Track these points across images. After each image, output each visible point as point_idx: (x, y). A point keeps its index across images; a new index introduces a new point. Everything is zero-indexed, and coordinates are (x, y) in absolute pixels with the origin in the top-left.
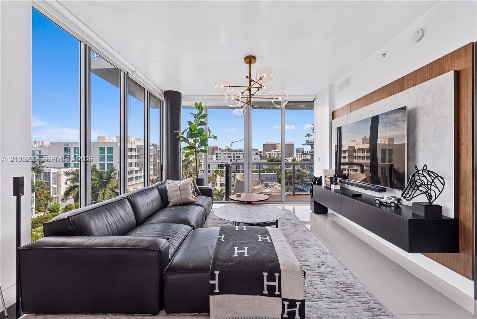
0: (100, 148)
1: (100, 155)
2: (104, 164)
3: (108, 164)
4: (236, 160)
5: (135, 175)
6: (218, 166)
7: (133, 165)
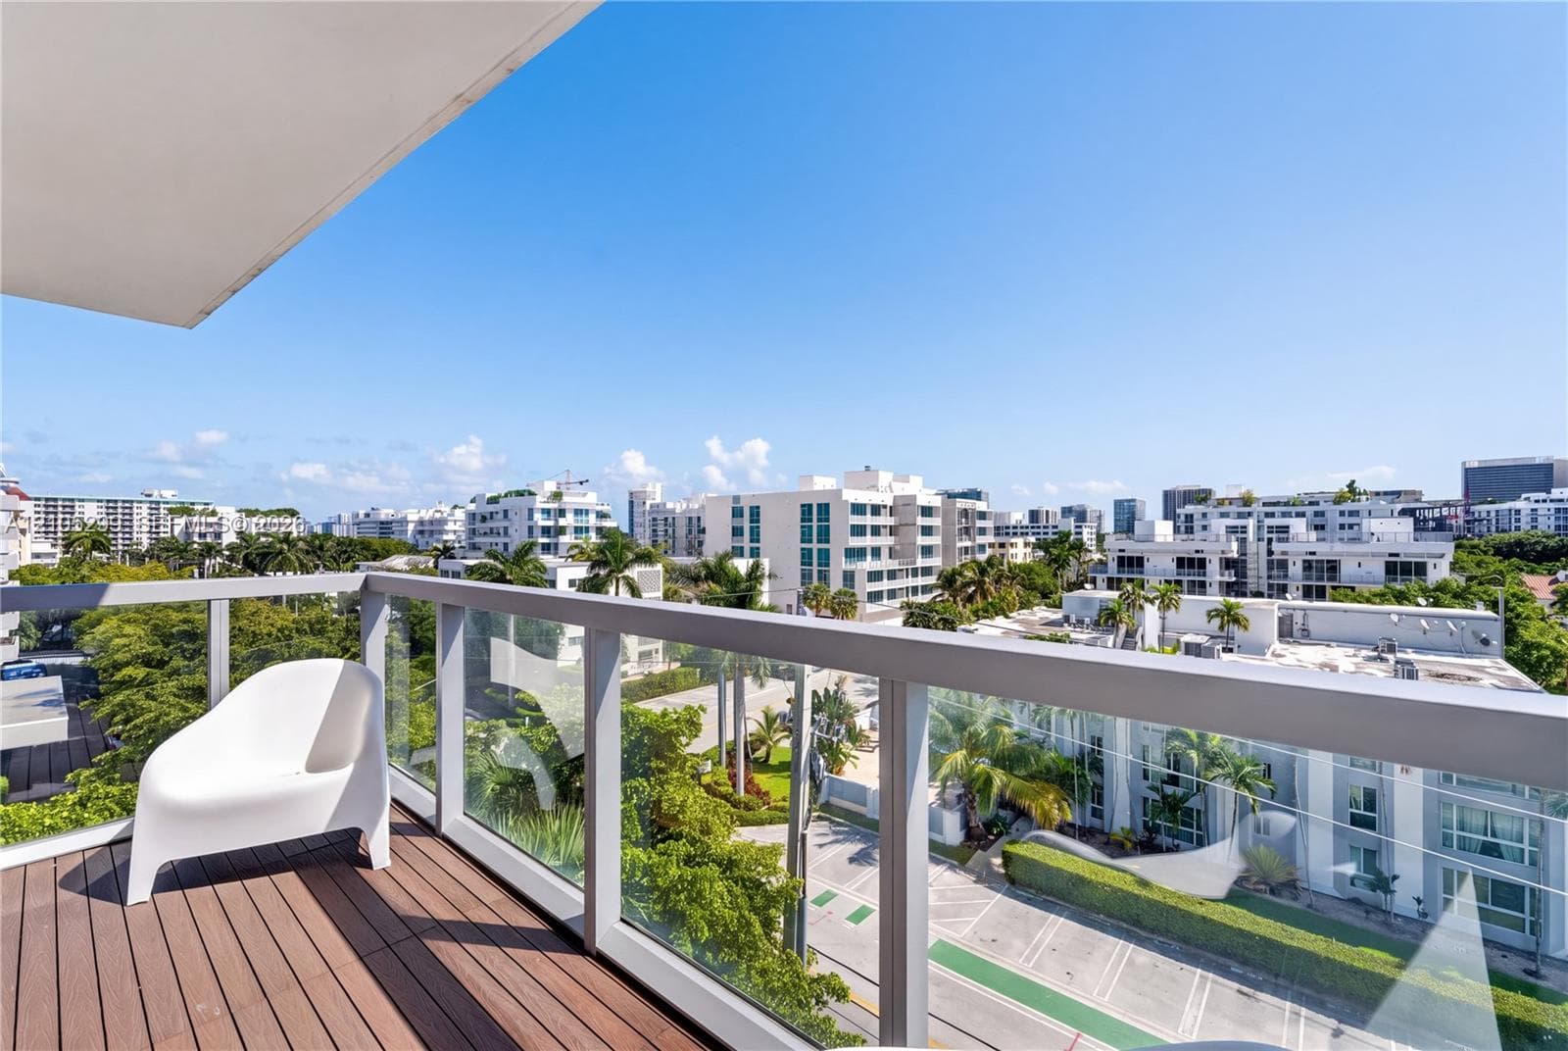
0: (802, 506)
1: (802, 527)
2: (810, 550)
3: (819, 550)
4: (1270, 541)
5: (885, 585)
6: (1178, 567)
7: (885, 553)
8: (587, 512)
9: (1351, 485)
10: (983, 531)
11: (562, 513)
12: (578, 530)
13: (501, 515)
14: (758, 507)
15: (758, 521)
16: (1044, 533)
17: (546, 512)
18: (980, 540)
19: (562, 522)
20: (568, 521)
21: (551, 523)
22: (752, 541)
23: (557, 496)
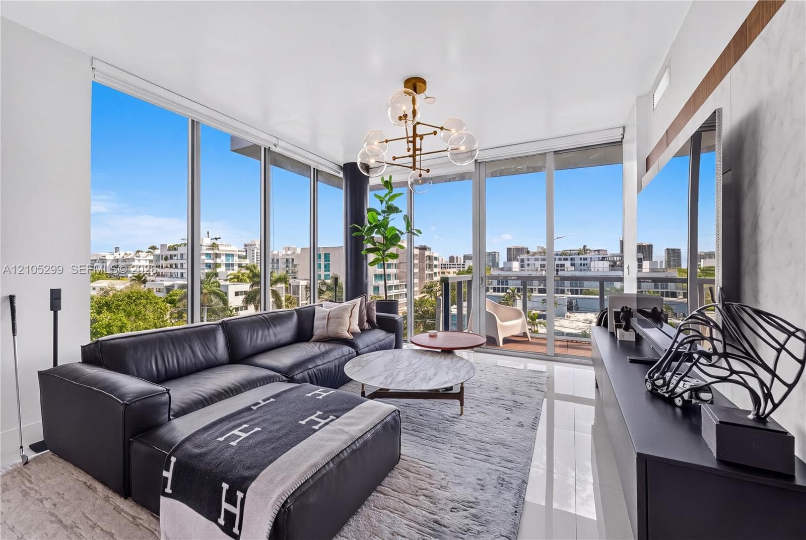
4: (558, 270)
5: (393, 292)
7: (393, 277)
8: (233, 255)
9: (585, 246)
10: (436, 266)
11: (217, 256)
12: (227, 265)
13: (179, 257)
14: (329, 254)
15: (329, 261)
16: (463, 267)
17: (208, 255)
18: (436, 270)
19: (218, 261)
20: (222, 260)
21: (211, 261)
22: (325, 271)
23: (214, 246)
